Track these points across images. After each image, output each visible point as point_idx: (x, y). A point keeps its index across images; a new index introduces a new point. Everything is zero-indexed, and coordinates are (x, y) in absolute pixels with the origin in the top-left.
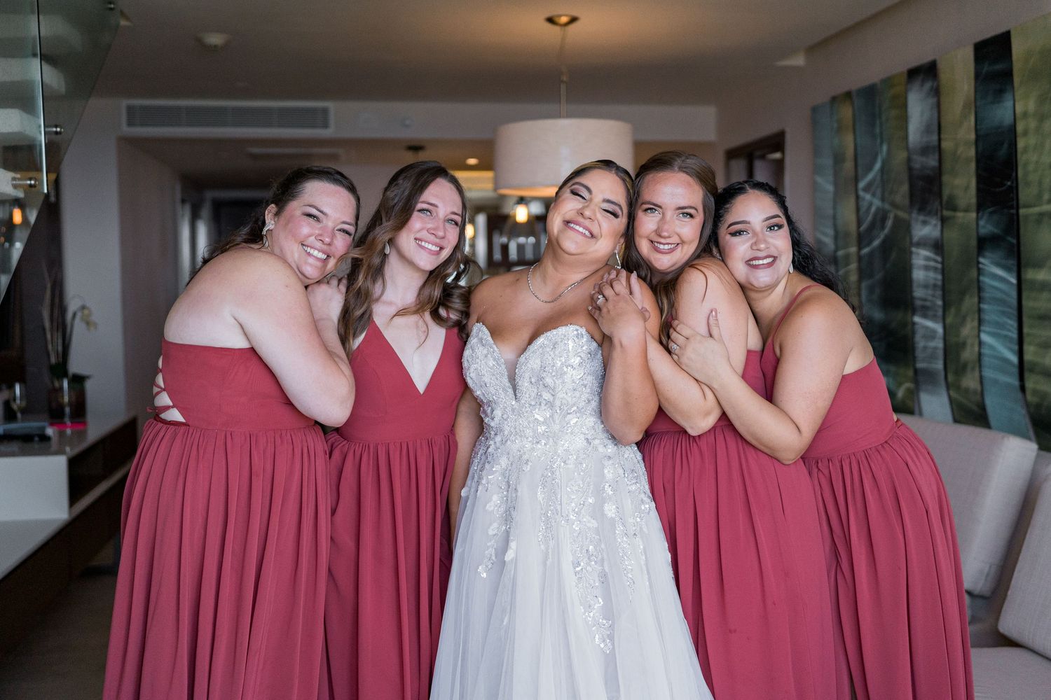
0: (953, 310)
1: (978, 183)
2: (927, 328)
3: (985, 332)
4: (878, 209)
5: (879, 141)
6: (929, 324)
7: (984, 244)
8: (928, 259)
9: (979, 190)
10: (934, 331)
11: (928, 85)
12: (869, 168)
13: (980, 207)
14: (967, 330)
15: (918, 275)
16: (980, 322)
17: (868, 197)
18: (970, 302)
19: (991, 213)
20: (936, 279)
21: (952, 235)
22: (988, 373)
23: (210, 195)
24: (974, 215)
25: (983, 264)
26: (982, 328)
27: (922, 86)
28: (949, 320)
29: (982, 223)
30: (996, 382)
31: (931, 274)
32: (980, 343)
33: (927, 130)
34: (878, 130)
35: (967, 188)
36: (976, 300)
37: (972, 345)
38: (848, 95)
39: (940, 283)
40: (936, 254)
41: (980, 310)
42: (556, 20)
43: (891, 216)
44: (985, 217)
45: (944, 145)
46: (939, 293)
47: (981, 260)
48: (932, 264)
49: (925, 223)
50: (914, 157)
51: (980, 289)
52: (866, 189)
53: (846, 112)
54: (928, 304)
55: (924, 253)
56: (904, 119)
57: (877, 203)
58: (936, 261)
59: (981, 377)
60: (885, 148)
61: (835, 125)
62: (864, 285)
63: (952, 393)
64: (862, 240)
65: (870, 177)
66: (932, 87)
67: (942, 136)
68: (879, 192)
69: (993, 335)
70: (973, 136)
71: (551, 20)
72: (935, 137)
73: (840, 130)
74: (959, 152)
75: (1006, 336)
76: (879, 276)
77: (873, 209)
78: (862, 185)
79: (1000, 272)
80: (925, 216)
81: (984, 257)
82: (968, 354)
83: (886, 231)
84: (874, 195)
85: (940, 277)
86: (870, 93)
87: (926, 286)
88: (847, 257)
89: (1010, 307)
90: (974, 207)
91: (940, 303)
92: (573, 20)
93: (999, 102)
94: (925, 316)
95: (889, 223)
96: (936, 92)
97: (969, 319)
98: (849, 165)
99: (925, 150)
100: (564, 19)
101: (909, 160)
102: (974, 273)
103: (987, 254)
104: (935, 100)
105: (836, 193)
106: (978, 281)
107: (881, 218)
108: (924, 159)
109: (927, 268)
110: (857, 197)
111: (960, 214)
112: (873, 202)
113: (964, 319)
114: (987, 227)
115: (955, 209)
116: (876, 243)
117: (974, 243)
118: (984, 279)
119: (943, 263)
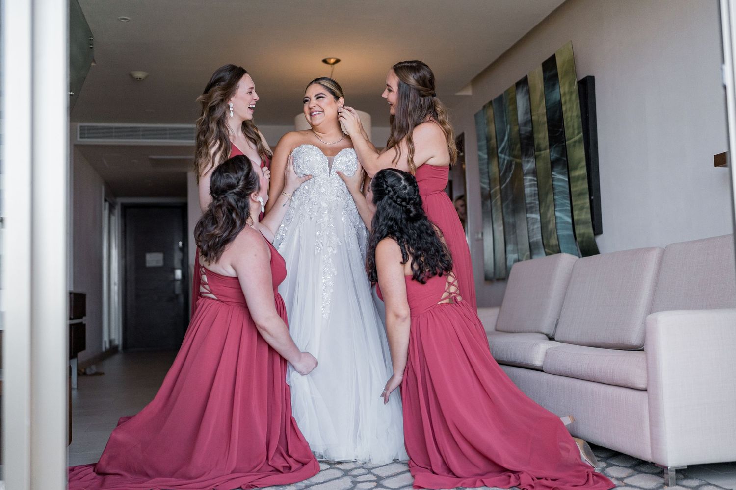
0: (543, 204)
1: (549, 134)
2: (533, 218)
3: (557, 211)
4: (508, 161)
5: (506, 124)
6: (534, 216)
7: (554, 164)
8: (531, 180)
9: (549, 137)
10: (537, 219)
11: (525, 89)
12: (502, 140)
13: (551, 145)
14: (550, 213)
15: (528, 191)
16: (555, 205)
17: (503, 156)
18: (550, 196)
19: (555, 147)
20: (535, 190)
21: (541, 164)
22: (560, 232)
23: (120, 201)
24: (548, 151)
25: (554, 175)
26: (556, 209)
27: (522, 90)
28: (542, 211)
29: (552, 154)
30: (563, 236)
31: (533, 188)
32: (556, 217)
33: (526, 113)
34: (505, 119)
35: (544, 138)
36: (552, 195)
37: (553, 220)
38: (491, 103)
39: (537, 192)
40: (534, 177)
41: (554, 200)
42: (328, 61)
43: (514, 162)
44: (553, 151)
45: (533, 117)
46: (537, 197)
47: (553, 173)
48: (533, 182)
49: (528, 162)
50: (522, 128)
51: (554, 189)
52: (502, 153)
53: (490, 112)
54: (532, 205)
55: (529, 178)
56: (515, 109)
57: (507, 158)
58: (534, 180)
59: (557, 235)
60: (509, 127)
61: (486, 121)
62: (504, 205)
63: (546, 250)
64: (502, 180)
65: (503, 144)
66: (526, 90)
67: (532, 114)
68: (507, 153)
69: (560, 211)
70: (545, 111)
71: (325, 61)
72: (530, 115)
73: (488, 124)
74: (540, 120)
75: (566, 210)
76: (510, 198)
77: (506, 162)
78: (499, 150)
79: (561, 177)
80: (528, 158)
81: (554, 172)
82: (551, 226)
83: (512, 172)
84: (505, 155)
85: (536, 189)
86: (500, 99)
87: (531, 196)
88: (495, 192)
89: (567, 194)
90: (548, 147)
91: (537, 203)
92: (337, 61)
93: (554, 90)
94: (532, 212)
95: (513, 167)
96: (528, 92)
97: (550, 206)
98: (493, 141)
99: (525, 124)
100: (332, 61)
101: (519, 130)
102: (551, 182)
103: (555, 169)
104: (528, 96)
105: (489, 158)
106: (553, 185)
107: (509, 165)
108: (526, 128)
109: (531, 186)
110: (498, 157)
111: (542, 152)
112: (505, 158)
113: (548, 207)
114: (554, 155)
115: (540, 151)
116: (508, 180)
117: (549, 165)
118: (555, 183)
119: (537, 181)
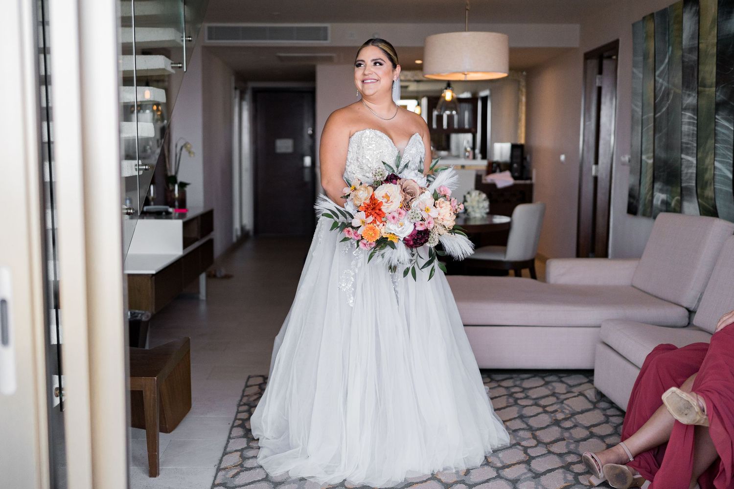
0: (701, 149)
1: (717, 69)
2: (689, 161)
3: (717, 160)
4: (665, 88)
5: (667, 45)
6: (689, 158)
7: (719, 106)
8: (690, 118)
9: (717, 73)
10: (692, 163)
11: (694, 9)
12: (662, 62)
13: (718, 83)
14: (708, 161)
15: (685, 128)
16: (715, 155)
17: (661, 81)
18: (711, 142)
19: (723, 87)
20: (693, 130)
21: (703, 102)
22: (718, 186)
24: (714, 89)
25: (718, 119)
26: (716, 159)
27: (691, 9)
28: (700, 155)
29: (718, 94)
30: (721, 190)
31: (691, 127)
32: (715, 168)
33: (692, 38)
34: (667, 38)
35: (712, 72)
36: (713, 141)
37: (711, 169)
38: (652, 15)
39: (695, 132)
40: (694, 115)
41: (715, 148)
43: (673, 92)
44: (720, 91)
45: (701, 45)
46: (695, 138)
47: (717, 117)
48: (692, 121)
49: (689, 95)
50: (686, 54)
51: (715, 135)
52: (658, 76)
53: (651, 26)
54: (689, 146)
55: (689, 114)
56: (681, 30)
57: (665, 84)
58: (693, 118)
59: (714, 188)
60: (670, 49)
61: (645, 35)
62: (657, 136)
63: (700, 200)
64: (656, 108)
65: (662, 68)
66: (696, 10)
67: (700, 41)
68: (666, 79)
69: (721, 162)
70: (716, 41)
72: (697, 42)
73: (647, 38)
74: (708, 50)
75: (727, 162)
76: (664, 131)
77: (663, 88)
78: (657, 73)
79: (727, 124)
80: (690, 91)
81: (718, 115)
82: (708, 176)
83: (669, 102)
84: (663, 80)
85: (696, 129)
86: (664, 14)
87: (688, 135)
88: (648, 118)
89: (731, 145)
90: (714, 85)
91: (695, 145)
93: (730, 19)
94: (687, 154)
95: (671, 97)
96: (698, 13)
97: (710, 153)
98: (651, 60)
99: (691, 50)
101: (683, 56)
102: (713, 125)
103: (720, 113)
104: (697, 18)
105: (643, 78)
106: (715, 130)
107: (667, 93)
108: (690, 55)
109: (689, 123)
110: (655, 80)
111: (707, 89)
112: (662, 83)
113: (707, 153)
114: (720, 97)
115: (704, 86)
116: (664, 109)
117: (714, 106)
118: (718, 128)
119: (697, 120)
